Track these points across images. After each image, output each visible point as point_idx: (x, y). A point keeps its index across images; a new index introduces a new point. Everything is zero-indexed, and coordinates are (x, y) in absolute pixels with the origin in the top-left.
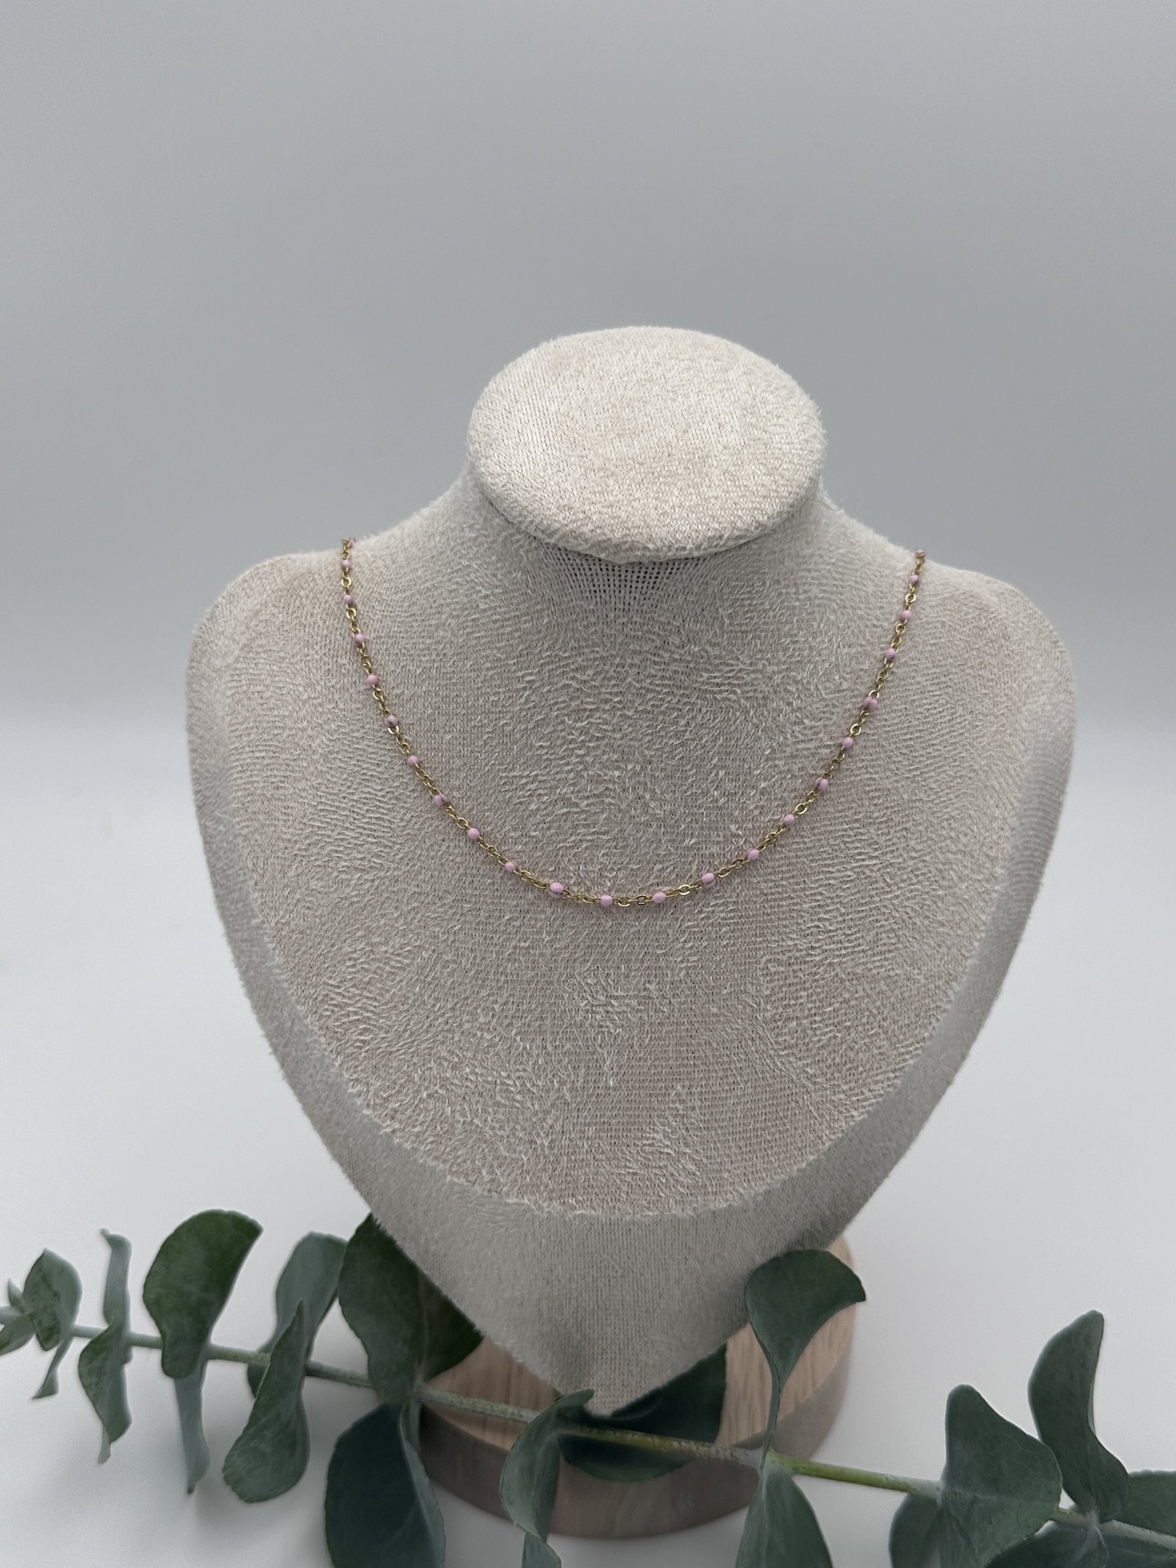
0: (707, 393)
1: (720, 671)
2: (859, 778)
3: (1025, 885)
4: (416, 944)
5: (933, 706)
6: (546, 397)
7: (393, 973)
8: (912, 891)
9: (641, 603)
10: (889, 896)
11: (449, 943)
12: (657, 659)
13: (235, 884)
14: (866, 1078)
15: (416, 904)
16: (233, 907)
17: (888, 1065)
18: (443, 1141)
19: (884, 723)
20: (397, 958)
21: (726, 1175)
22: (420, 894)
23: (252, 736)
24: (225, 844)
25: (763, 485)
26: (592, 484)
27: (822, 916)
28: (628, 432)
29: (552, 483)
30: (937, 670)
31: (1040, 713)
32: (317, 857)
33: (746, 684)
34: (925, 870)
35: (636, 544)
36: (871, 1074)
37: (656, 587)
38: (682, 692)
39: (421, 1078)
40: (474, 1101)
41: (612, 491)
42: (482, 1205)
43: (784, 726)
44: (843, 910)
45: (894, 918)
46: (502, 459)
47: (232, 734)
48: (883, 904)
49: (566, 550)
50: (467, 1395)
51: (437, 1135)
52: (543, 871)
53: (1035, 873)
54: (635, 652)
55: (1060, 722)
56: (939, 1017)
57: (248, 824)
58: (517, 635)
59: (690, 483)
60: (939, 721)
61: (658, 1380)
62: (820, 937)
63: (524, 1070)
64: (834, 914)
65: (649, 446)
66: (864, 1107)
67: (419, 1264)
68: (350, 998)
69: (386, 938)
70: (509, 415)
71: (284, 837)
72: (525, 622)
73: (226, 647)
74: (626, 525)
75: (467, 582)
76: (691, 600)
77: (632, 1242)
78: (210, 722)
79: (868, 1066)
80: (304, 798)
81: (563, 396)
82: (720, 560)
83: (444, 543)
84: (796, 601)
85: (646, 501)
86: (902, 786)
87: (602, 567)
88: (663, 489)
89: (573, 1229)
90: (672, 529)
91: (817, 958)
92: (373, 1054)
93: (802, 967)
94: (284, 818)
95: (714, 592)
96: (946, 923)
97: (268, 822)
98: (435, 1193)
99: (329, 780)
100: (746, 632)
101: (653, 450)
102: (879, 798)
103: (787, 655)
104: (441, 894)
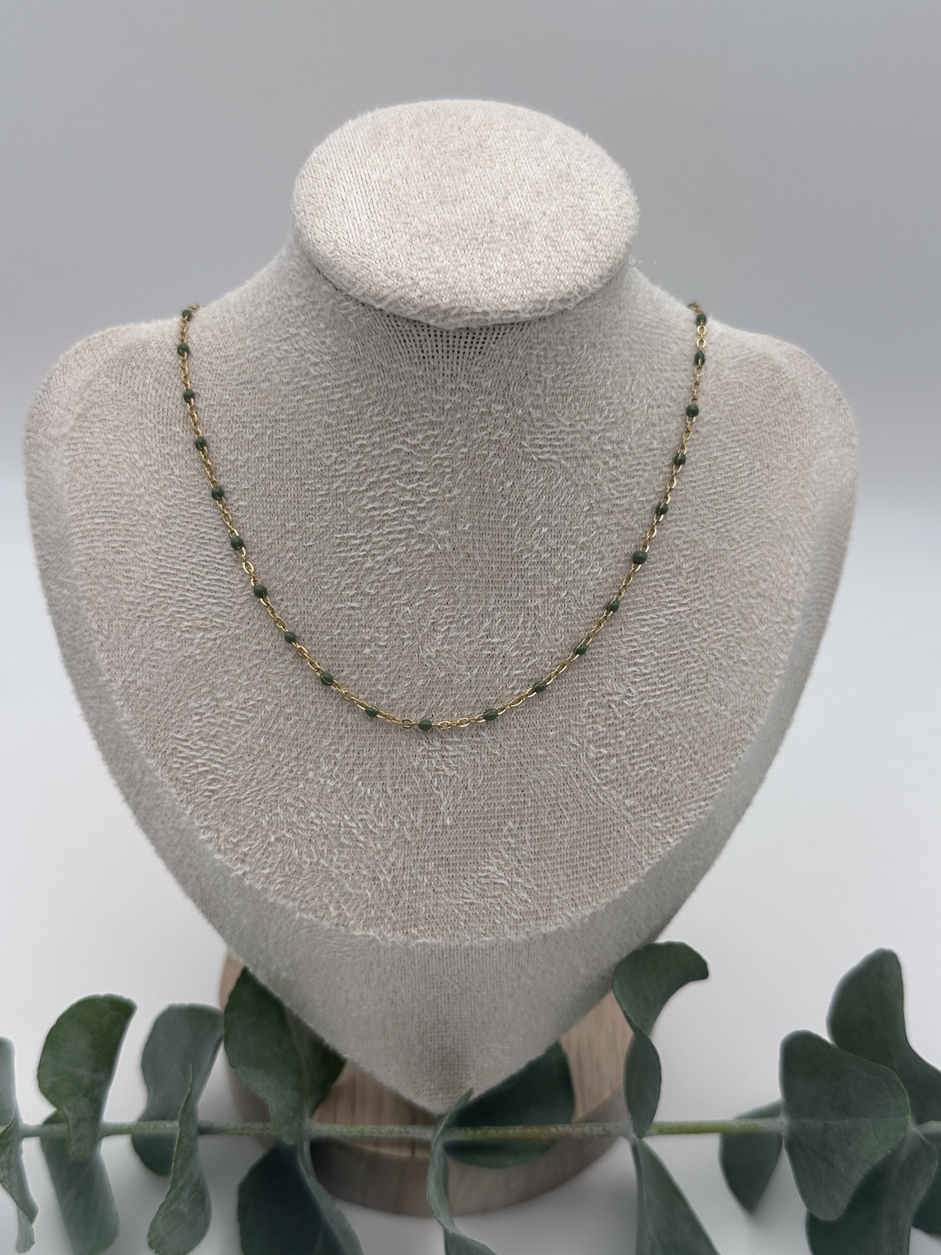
0: (524, 162)
1: (542, 433)
2: (669, 532)
3: (815, 624)
4: (260, 698)
5: (734, 461)
6: (368, 166)
7: (238, 726)
8: (718, 634)
9: (469, 368)
10: (698, 640)
11: (291, 696)
13: (82, 645)
14: (680, 807)
15: (258, 661)
16: (81, 667)
17: (700, 794)
18: (292, 881)
19: (690, 479)
20: (242, 712)
21: (555, 901)
22: (261, 651)
23: (91, 503)
24: (69, 607)
25: (583, 250)
26: (418, 250)
27: (638, 660)
28: (450, 199)
29: (379, 250)
30: (736, 428)
31: (828, 466)
32: (160, 618)
33: (566, 445)
34: (729, 615)
35: (464, 310)
36: (684, 803)
37: (483, 353)
39: (268, 823)
40: (319, 843)
41: (438, 256)
42: (330, 937)
43: (601, 484)
44: (657, 654)
45: (702, 660)
46: (327, 226)
47: (72, 502)
48: (692, 647)
49: (395, 316)
51: (286, 876)
52: (379, 627)
53: (823, 613)
55: (845, 474)
56: (744, 749)
57: (92, 587)
59: (513, 248)
60: (740, 476)
62: (637, 680)
63: (366, 813)
64: (649, 658)
65: (471, 213)
66: (678, 833)
67: (271, 988)
68: (197, 751)
69: (230, 694)
70: (332, 183)
71: (127, 599)
72: (355, 388)
73: (61, 417)
74: (453, 291)
75: (296, 350)
76: (516, 364)
77: (470, 964)
78: (49, 490)
79: (682, 796)
80: (145, 561)
81: (384, 164)
82: (544, 325)
83: (270, 312)
84: (610, 364)
85: (471, 267)
86: (708, 537)
87: (430, 333)
88: (487, 255)
89: (416, 956)
90: (498, 294)
91: (634, 700)
92: (222, 802)
93: (621, 708)
94: (126, 581)
95: (538, 356)
96: (748, 663)
97: (110, 586)
98: (285, 927)
99: (168, 544)
100: (566, 395)
101: (476, 217)
102: (687, 549)
103: (603, 416)
104: (281, 651)
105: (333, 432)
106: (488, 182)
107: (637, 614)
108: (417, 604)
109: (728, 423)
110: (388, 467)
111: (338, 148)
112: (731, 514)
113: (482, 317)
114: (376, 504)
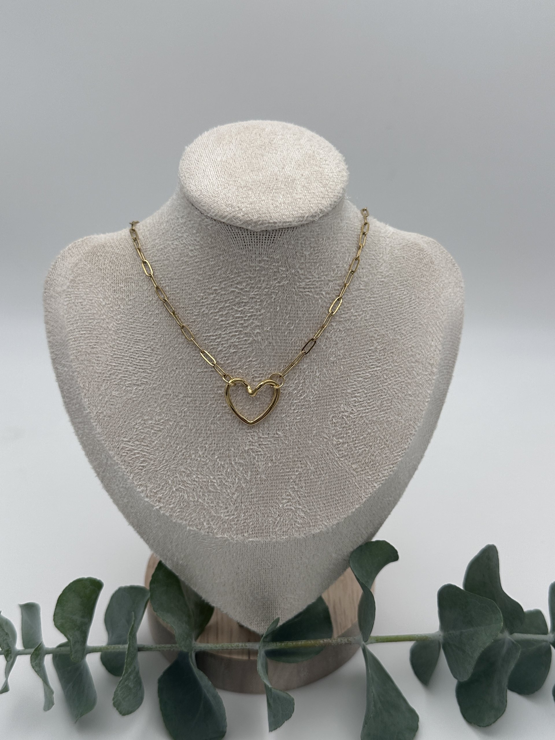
0: (292, 150)
1: (305, 282)
2: (370, 330)
3: (446, 376)
4: (167, 419)
5: (401, 295)
6: (215, 154)
7: (155, 433)
8: (396, 381)
9: (267, 250)
10: (386, 384)
11: (182, 417)
13: (74, 396)
14: (380, 468)
15: (165, 400)
16: (74, 407)
17: (390, 462)
18: (184, 511)
19: (380, 304)
20: (157, 426)
21: (318, 517)
22: (166, 395)
23: (79, 324)
24: (68, 377)
25: (321, 192)
26: (241, 194)
27: (356, 395)
28: (256, 169)
29: (222, 194)
30: (402, 279)
31: (449, 297)
32: (115, 380)
33: (317, 287)
34: (402, 371)
35: (265, 222)
36: (382, 466)
37: (274, 242)
39: (172, 482)
40: (198, 491)
41: (251, 197)
42: (205, 539)
44: (366, 392)
45: (389, 394)
46: (197, 184)
47: (69, 323)
48: (383, 388)
49: (231, 225)
51: (181, 508)
53: (450, 371)
55: (458, 301)
56: (412, 438)
57: (80, 366)
58: (208, 268)
59: (288, 192)
60: (405, 302)
62: (356, 404)
63: (222, 475)
65: (266, 176)
66: (380, 482)
67: (174, 571)
68: (135, 446)
69: (151, 417)
70: (198, 163)
71: (98, 371)
72: (212, 261)
73: (62, 281)
74: (259, 213)
75: (182, 244)
76: (291, 248)
77: (276, 552)
78: (57, 318)
79: (381, 463)
80: (106, 352)
81: (223, 153)
82: (304, 228)
83: (169, 226)
84: (337, 247)
85: (267, 201)
86: (390, 333)
87: (248, 233)
88: (275, 195)
89: (248, 548)
90: (281, 214)
91: (355, 414)
92: (148, 472)
93: (349, 419)
94: (97, 362)
95: (301, 243)
96: (412, 395)
97: (89, 365)
98: (181, 536)
99: (118, 343)
100: (316, 263)
101: (269, 177)
102: (379, 339)
103: (335, 273)
104: (177, 394)
105: (201, 284)
106: (274, 160)
107: (355, 372)
108: (245, 367)
109: (398, 277)
110: (229, 300)
111: (200, 145)
112: (401, 321)
113: (273, 225)
114: (223, 319)
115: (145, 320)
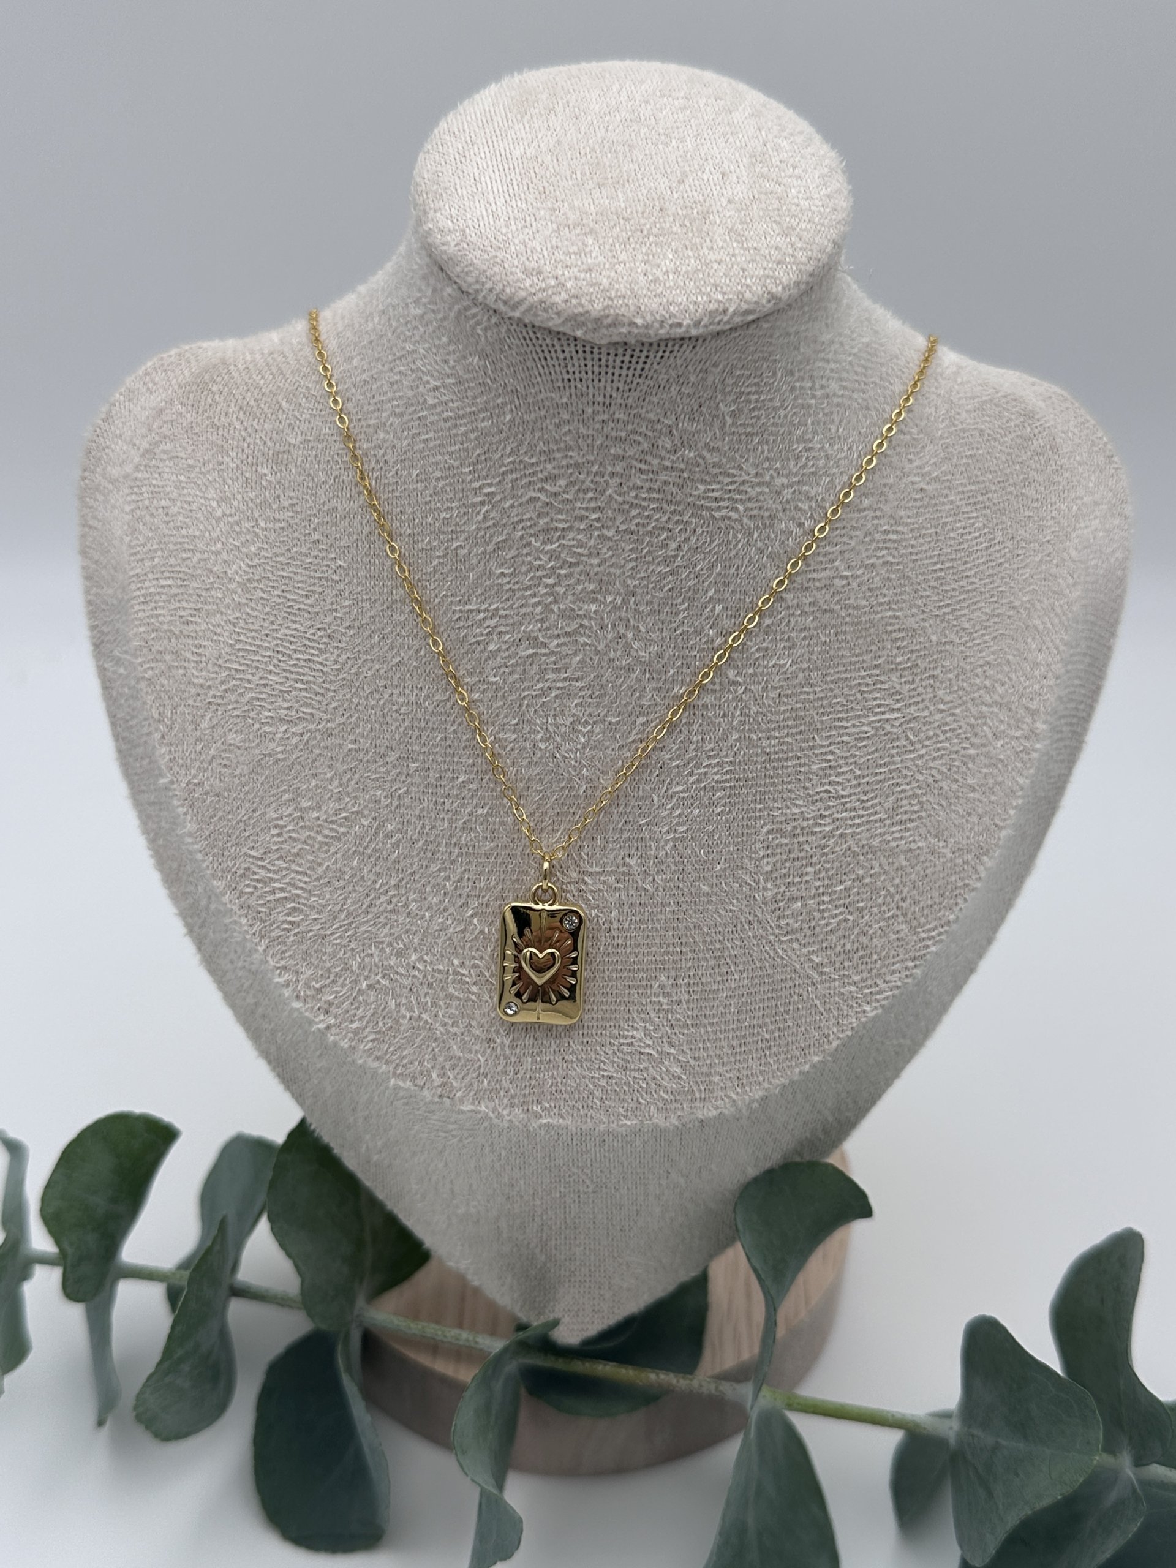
0: (707, 138)
1: (719, 483)
2: (880, 616)
3: (1067, 743)
4: (354, 810)
5: (968, 530)
7: (326, 844)
8: (939, 750)
9: (626, 395)
10: (912, 756)
11: (393, 808)
12: (644, 467)
13: (138, 737)
14: (881, 968)
15: (354, 763)
16: (138, 765)
17: (907, 953)
18: (386, 1039)
19: (910, 550)
20: (331, 826)
21: (716, 1079)
22: (358, 750)
23: (156, 560)
24: (126, 690)
25: (777, 248)
26: (566, 243)
27: (833, 778)
29: (517, 242)
30: (973, 488)
31: (1092, 541)
32: (235, 705)
33: (750, 500)
34: (954, 725)
35: (620, 318)
36: (887, 962)
37: (644, 375)
38: (673, 507)
39: (360, 966)
40: (422, 994)
41: (591, 251)
42: (432, 1112)
44: (858, 772)
45: (918, 781)
46: (454, 212)
47: (132, 558)
48: (904, 765)
49: (534, 326)
50: (415, 1316)
51: (379, 1032)
52: (504, 725)
53: (1079, 730)
54: (617, 458)
55: (1113, 552)
56: (967, 897)
57: (153, 665)
58: (472, 436)
59: (687, 243)
60: (975, 548)
61: (633, 1304)
62: (831, 804)
63: (482, 958)
64: (848, 776)
65: (636, 199)
66: (877, 1001)
67: (361, 1175)
68: (275, 872)
69: (318, 803)
70: (463, 160)
71: (196, 681)
72: (483, 420)
74: (608, 294)
75: (413, 371)
76: (687, 392)
77: (607, 1154)
78: (106, 544)
79: (884, 954)
80: (219, 635)
81: (530, 137)
82: (723, 341)
83: (384, 324)
84: (812, 398)
85: (632, 265)
86: (930, 626)
87: (578, 348)
88: (654, 251)
89: (538, 1140)
90: (665, 300)
92: (303, 937)
94: (195, 659)
96: (977, 788)
97: (176, 664)
98: (376, 1097)
99: (248, 614)
100: (751, 435)
101: (642, 203)
102: (902, 639)
103: (799, 465)
104: (382, 750)
105: (454, 475)
106: (661, 161)
107: (834, 720)
109: (963, 481)
110: (521, 521)
111: (474, 117)
113: (643, 329)
115: (316, 562)
